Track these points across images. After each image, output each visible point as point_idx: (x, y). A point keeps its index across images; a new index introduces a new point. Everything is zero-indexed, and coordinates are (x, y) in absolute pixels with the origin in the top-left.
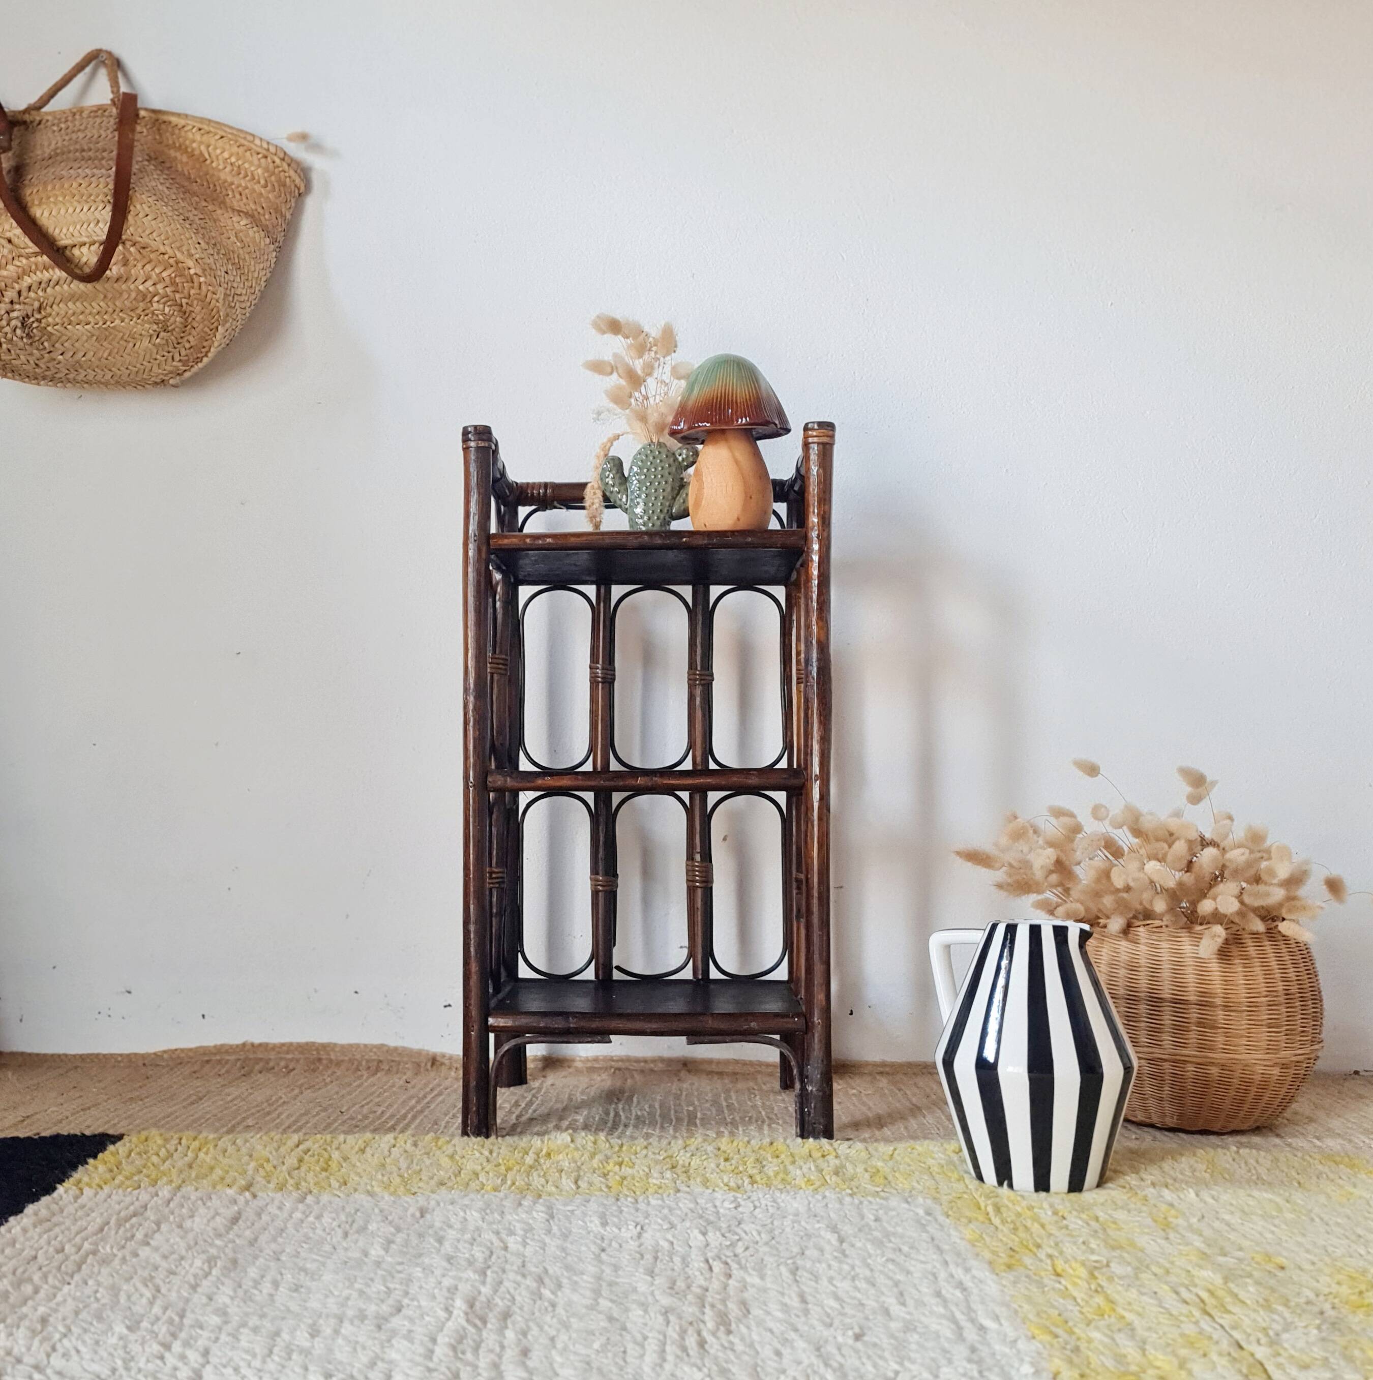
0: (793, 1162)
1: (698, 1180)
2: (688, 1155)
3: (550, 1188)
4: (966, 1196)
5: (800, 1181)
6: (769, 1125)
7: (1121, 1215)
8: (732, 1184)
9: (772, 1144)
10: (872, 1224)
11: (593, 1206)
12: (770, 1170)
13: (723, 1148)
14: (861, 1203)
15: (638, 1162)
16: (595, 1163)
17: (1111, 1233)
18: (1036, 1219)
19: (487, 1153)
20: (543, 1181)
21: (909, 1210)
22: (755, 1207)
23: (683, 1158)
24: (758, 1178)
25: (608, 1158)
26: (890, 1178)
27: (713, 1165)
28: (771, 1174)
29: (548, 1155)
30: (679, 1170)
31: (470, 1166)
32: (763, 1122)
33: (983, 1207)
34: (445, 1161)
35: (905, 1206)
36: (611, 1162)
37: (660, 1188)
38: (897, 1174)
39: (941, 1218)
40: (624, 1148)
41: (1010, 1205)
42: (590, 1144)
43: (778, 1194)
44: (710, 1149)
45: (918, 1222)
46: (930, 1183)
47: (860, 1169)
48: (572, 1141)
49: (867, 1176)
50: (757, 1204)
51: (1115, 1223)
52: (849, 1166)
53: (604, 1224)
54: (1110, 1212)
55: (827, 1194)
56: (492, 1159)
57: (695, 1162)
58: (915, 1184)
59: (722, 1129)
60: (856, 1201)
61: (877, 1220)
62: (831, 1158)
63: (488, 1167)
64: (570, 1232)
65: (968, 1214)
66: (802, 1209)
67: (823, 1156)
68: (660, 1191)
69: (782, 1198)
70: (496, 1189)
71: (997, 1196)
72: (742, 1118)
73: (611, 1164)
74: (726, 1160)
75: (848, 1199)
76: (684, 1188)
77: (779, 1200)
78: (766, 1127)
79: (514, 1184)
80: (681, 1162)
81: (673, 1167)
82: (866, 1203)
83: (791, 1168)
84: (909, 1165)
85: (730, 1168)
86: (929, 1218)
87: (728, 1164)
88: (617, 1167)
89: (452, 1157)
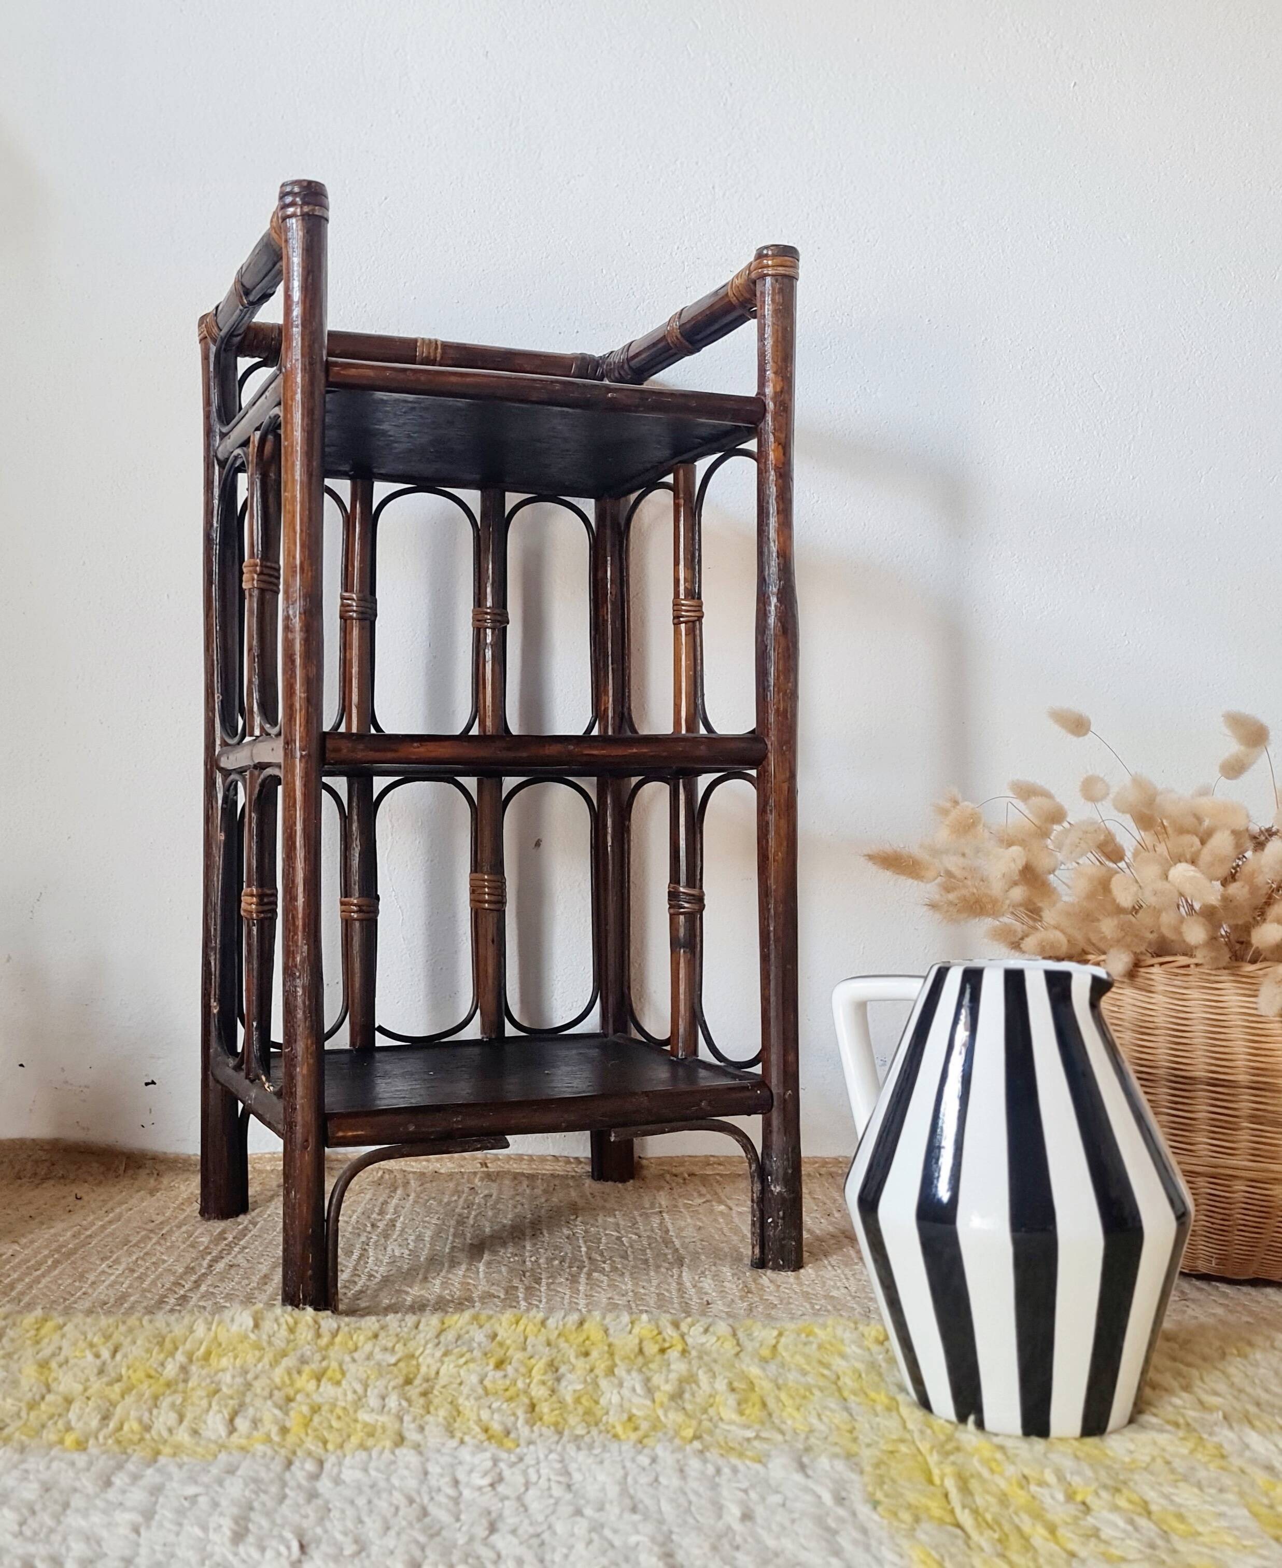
0: (610, 1372)
1: (442, 1413)
2: (438, 1354)
3: (183, 1436)
4: (903, 1448)
5: (614, 1419)
6: (589, 1275)
7: (1186, 1496)
8: (496, 1427)
9: (581, 1323)
10: (737, 1527)
11: (235, 1488)
12: (571, 1387)
13: (502, 1334)
14: (718, 1471)
15: (351, 1368)
16: (278, 1374)
17: (1180, 1546)
18: (1038, 1515)
19: (106, 1354)
20: (173, 1417)
21: (807, 1490)
22: (527, 1485)
23: (428, 1361)
24: (544, 1408)
25: (303, 1361)
26: (771, 1403)
27: (474, 1379)
28: (569, 1399)
29: (207, 1356)
30: (413, 1392)
31: (67, 1383)
32: (580, 1268)
33: (937, 1481)
34: (29, 1375)
35: (798, 1477)
36: (306, 1369)
37: (371, 1435)
38: (783, 1396)
39: (864, 1511)
40: (338, 1339)
41: (985, 1473)
42: (284, 1332)
43: (571, 1449)
44: (479, 1336)
45: (820, 1521)
46: (839, 1418)
47: (721, 1385)
48: (256, 1326)
49: (732, 1400)
50: (533, 1477)
51: (1181, 1517)
52: (703, 1377)
53: (238, 1537)
54: (1168, 1489)
55: (659, 1450)
56: (110, 1367)
57: (448, 1369)
58: (814, 1421)
59: (516, 1283)
60: (710, 1470)
61: (747, 1516)
62: (674, 1354)
63: (96, 1385)
64: (173, 1555)
65: (912, 1497)
66: (613, 1491)
67: (663, 1351)
68: (370, 1442)
69: (580, 1460)
70: (81, 1446)
71: (958, 1449)
72: (550, 1260)
73: (304, 1377)
74: (499, 1365)
75: (694, 1464)
76: (412, 1435)
77: (573, 1467)
78: (583, 1278)
79: (120, 1428)
80: (423, 1369)
81: (408, 1382)
82: (726, 1471)
83: (604, 1383)
84: (804, 1373)
85: (501, 1384)
86: (841, 1512)
87: (500, 1374)
88: (313, 1383)
89: (43, 1365)
